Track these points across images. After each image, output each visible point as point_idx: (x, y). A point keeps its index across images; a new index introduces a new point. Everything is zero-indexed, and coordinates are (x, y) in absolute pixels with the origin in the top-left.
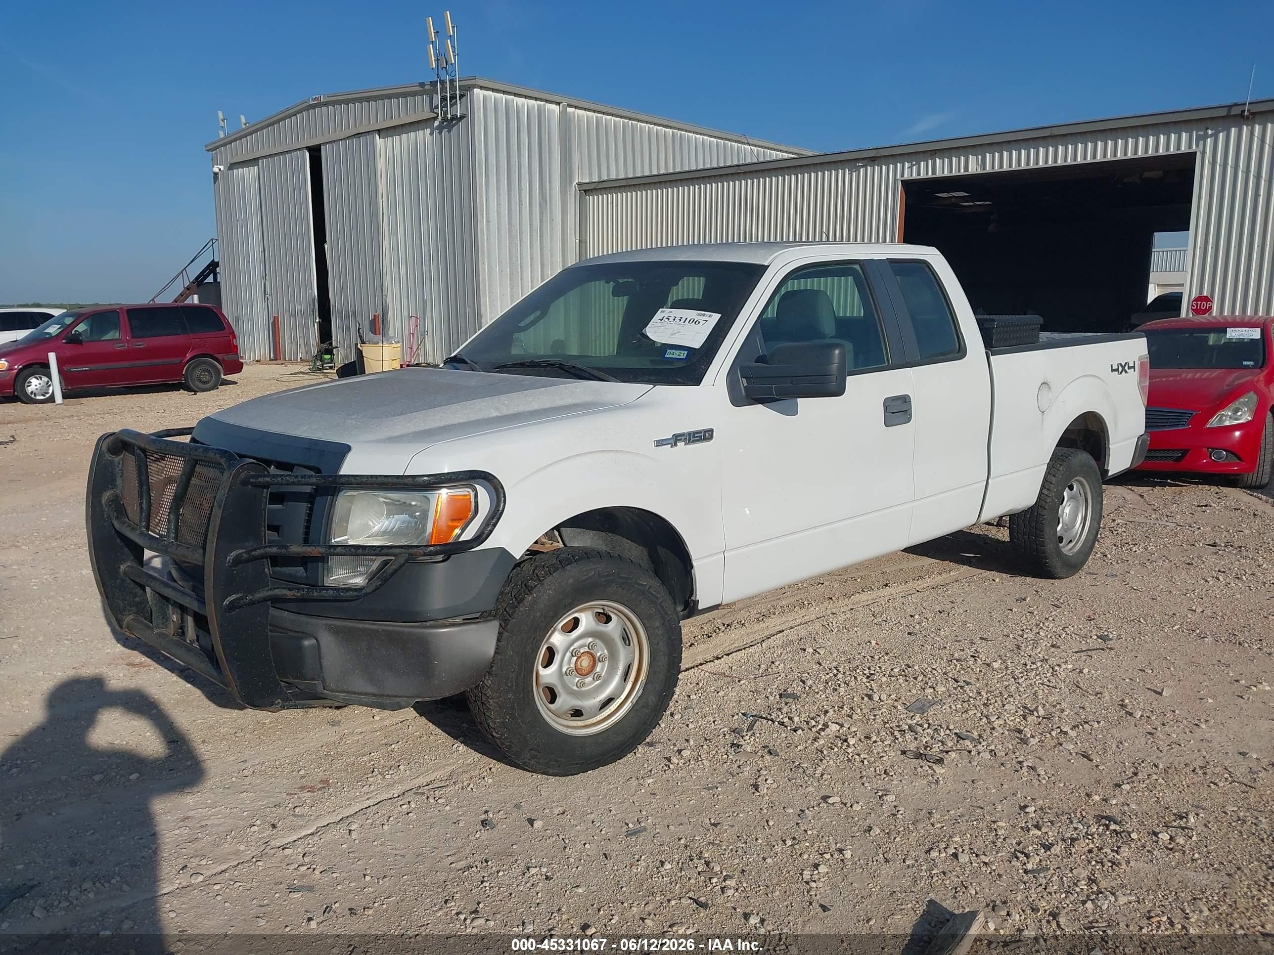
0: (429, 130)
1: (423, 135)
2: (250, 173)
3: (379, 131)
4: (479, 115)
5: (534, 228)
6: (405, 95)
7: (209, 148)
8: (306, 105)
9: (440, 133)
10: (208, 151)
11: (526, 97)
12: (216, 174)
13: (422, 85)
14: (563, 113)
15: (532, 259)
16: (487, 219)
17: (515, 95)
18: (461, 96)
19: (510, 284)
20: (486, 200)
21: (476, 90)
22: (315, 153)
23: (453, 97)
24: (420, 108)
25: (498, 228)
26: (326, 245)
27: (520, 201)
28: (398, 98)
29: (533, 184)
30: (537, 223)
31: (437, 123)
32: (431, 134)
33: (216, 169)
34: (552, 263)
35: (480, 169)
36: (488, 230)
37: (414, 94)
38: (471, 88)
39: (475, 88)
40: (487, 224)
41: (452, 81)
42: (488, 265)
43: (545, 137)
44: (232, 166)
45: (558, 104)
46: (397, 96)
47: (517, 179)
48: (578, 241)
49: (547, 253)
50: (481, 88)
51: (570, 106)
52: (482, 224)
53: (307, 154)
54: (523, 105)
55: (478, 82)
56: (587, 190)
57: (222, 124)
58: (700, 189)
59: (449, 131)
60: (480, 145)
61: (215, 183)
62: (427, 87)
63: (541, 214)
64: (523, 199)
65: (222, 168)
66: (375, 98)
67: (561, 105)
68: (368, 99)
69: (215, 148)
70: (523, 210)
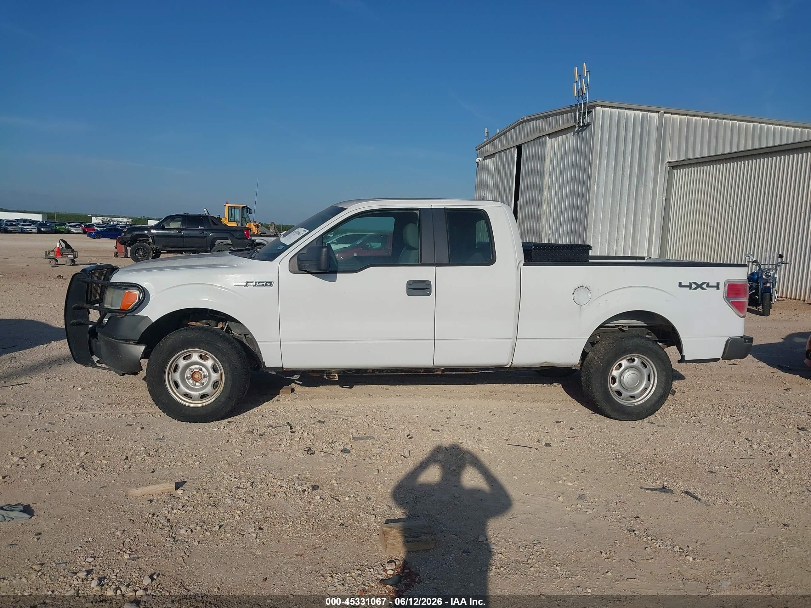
0: (573, 133)
1: (569, 136)
2: (491, 161)
3: (549, 135)
4: (599, 123)
5: (632, 191)
6: (563, 113)
7: (476, 149)
8: (519, 122)
9: (578, 135)
10: (476, 150)
11: (633, 110)
12: (477, 163)
13: (571, 107)
14: (661, 118)
15: (627, 210)
16: (597, 185)
17: (626, 109)
18: (589, 112)
19: (610, 225)
20: (598, 174)
21: (598, 108)
22: (519, 148)
23: (584, 113)
24: (569, 120)
25: (605, 191)
26: (518, 202)
27: (623, 174)
28: (560, 115)
29: (634, 163)
30: (634, 188)
31: (577, 129)
32: (573, 135)
33: (477, 160)
34: (643, 213)
35: (596, 156)
36: (597, 192)
37: (567, 112)
38: (594, 107)
39: (597, 106)
40: (597, 189)
41: (585, 104)
42: (595, 213)
43: (645, 134)
44: (486, 157)
45: (658, 112)
46: (559, 114)
47: (622, 161)
48: (664, 199)
49: (640, 207)
50: (602, 106)
51: (665, 113)
52: (594, 188)
53: (516, 150)
54: (631, 115)
55: (598, 103)
56: (674, 166)
57: (486, 135)
58: (744, 164)
59: (582, 133)
60: (597, 141)
61: (477, 167)
62: (574, 108)
63: (638, 182)
64: (625, 173)
65: (481, 159)
66: (549, 116)
67: (660, 113)
68: (546, 117)
69: (479, 149)
70: (625, 180)
